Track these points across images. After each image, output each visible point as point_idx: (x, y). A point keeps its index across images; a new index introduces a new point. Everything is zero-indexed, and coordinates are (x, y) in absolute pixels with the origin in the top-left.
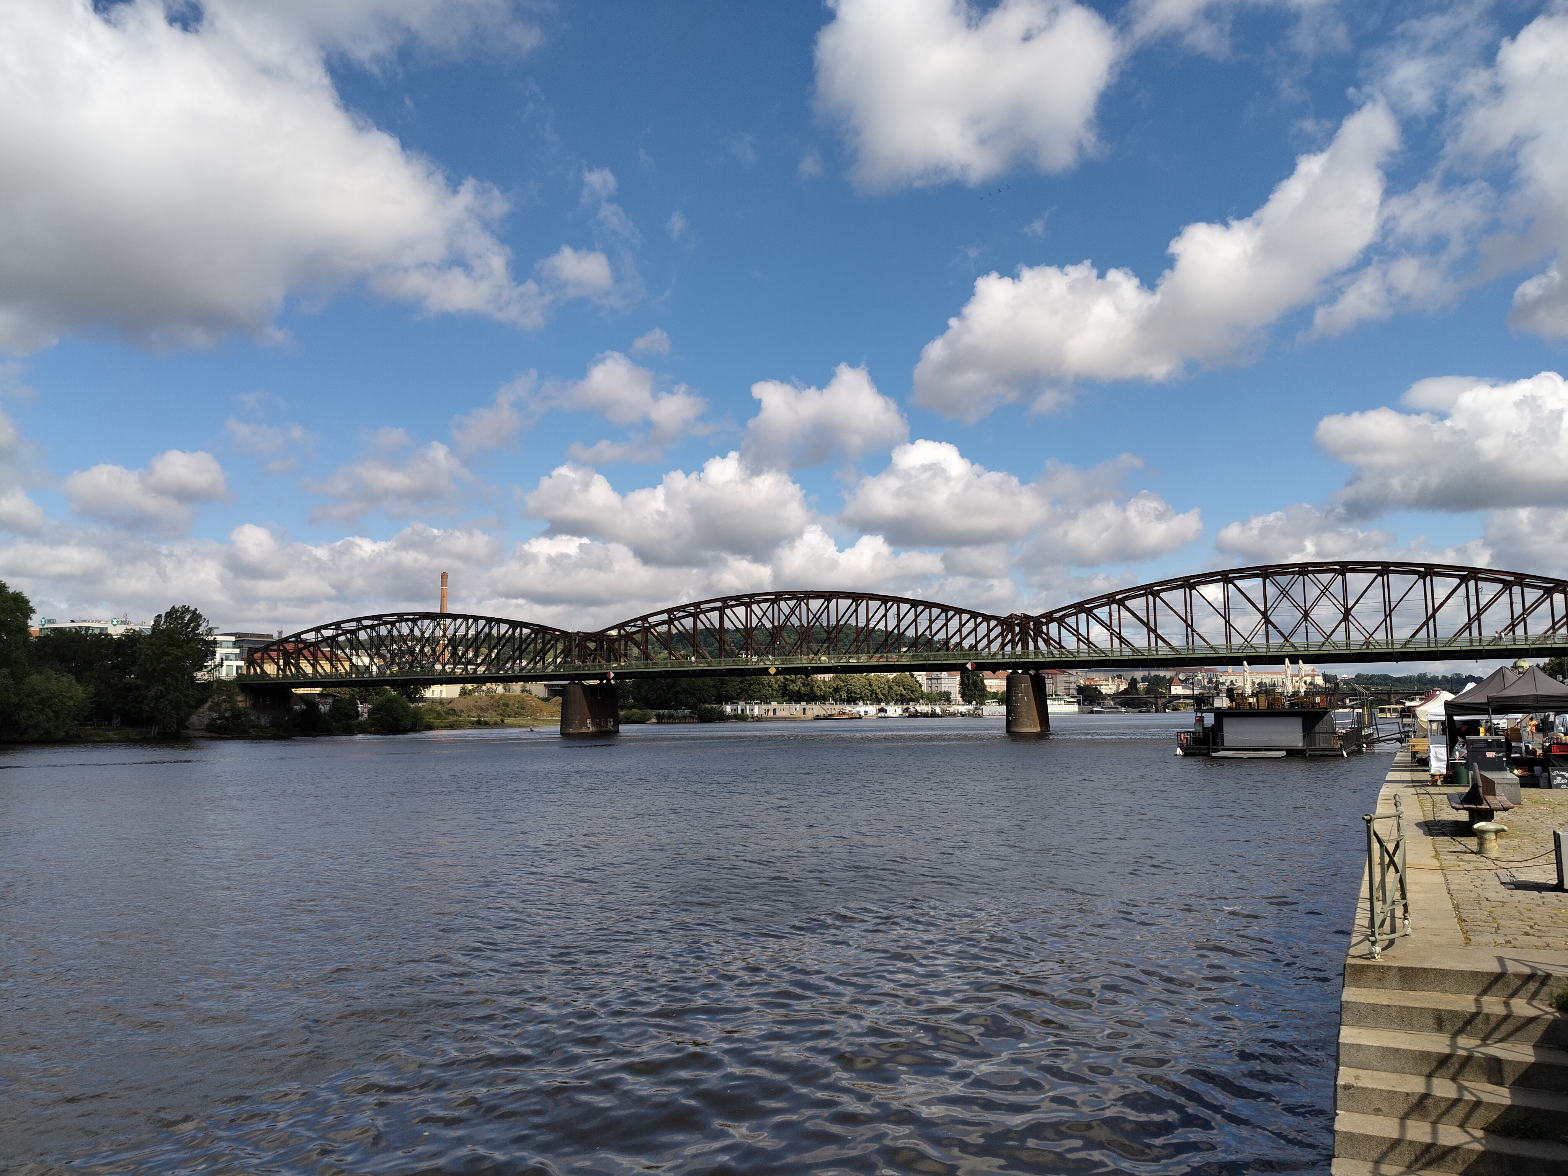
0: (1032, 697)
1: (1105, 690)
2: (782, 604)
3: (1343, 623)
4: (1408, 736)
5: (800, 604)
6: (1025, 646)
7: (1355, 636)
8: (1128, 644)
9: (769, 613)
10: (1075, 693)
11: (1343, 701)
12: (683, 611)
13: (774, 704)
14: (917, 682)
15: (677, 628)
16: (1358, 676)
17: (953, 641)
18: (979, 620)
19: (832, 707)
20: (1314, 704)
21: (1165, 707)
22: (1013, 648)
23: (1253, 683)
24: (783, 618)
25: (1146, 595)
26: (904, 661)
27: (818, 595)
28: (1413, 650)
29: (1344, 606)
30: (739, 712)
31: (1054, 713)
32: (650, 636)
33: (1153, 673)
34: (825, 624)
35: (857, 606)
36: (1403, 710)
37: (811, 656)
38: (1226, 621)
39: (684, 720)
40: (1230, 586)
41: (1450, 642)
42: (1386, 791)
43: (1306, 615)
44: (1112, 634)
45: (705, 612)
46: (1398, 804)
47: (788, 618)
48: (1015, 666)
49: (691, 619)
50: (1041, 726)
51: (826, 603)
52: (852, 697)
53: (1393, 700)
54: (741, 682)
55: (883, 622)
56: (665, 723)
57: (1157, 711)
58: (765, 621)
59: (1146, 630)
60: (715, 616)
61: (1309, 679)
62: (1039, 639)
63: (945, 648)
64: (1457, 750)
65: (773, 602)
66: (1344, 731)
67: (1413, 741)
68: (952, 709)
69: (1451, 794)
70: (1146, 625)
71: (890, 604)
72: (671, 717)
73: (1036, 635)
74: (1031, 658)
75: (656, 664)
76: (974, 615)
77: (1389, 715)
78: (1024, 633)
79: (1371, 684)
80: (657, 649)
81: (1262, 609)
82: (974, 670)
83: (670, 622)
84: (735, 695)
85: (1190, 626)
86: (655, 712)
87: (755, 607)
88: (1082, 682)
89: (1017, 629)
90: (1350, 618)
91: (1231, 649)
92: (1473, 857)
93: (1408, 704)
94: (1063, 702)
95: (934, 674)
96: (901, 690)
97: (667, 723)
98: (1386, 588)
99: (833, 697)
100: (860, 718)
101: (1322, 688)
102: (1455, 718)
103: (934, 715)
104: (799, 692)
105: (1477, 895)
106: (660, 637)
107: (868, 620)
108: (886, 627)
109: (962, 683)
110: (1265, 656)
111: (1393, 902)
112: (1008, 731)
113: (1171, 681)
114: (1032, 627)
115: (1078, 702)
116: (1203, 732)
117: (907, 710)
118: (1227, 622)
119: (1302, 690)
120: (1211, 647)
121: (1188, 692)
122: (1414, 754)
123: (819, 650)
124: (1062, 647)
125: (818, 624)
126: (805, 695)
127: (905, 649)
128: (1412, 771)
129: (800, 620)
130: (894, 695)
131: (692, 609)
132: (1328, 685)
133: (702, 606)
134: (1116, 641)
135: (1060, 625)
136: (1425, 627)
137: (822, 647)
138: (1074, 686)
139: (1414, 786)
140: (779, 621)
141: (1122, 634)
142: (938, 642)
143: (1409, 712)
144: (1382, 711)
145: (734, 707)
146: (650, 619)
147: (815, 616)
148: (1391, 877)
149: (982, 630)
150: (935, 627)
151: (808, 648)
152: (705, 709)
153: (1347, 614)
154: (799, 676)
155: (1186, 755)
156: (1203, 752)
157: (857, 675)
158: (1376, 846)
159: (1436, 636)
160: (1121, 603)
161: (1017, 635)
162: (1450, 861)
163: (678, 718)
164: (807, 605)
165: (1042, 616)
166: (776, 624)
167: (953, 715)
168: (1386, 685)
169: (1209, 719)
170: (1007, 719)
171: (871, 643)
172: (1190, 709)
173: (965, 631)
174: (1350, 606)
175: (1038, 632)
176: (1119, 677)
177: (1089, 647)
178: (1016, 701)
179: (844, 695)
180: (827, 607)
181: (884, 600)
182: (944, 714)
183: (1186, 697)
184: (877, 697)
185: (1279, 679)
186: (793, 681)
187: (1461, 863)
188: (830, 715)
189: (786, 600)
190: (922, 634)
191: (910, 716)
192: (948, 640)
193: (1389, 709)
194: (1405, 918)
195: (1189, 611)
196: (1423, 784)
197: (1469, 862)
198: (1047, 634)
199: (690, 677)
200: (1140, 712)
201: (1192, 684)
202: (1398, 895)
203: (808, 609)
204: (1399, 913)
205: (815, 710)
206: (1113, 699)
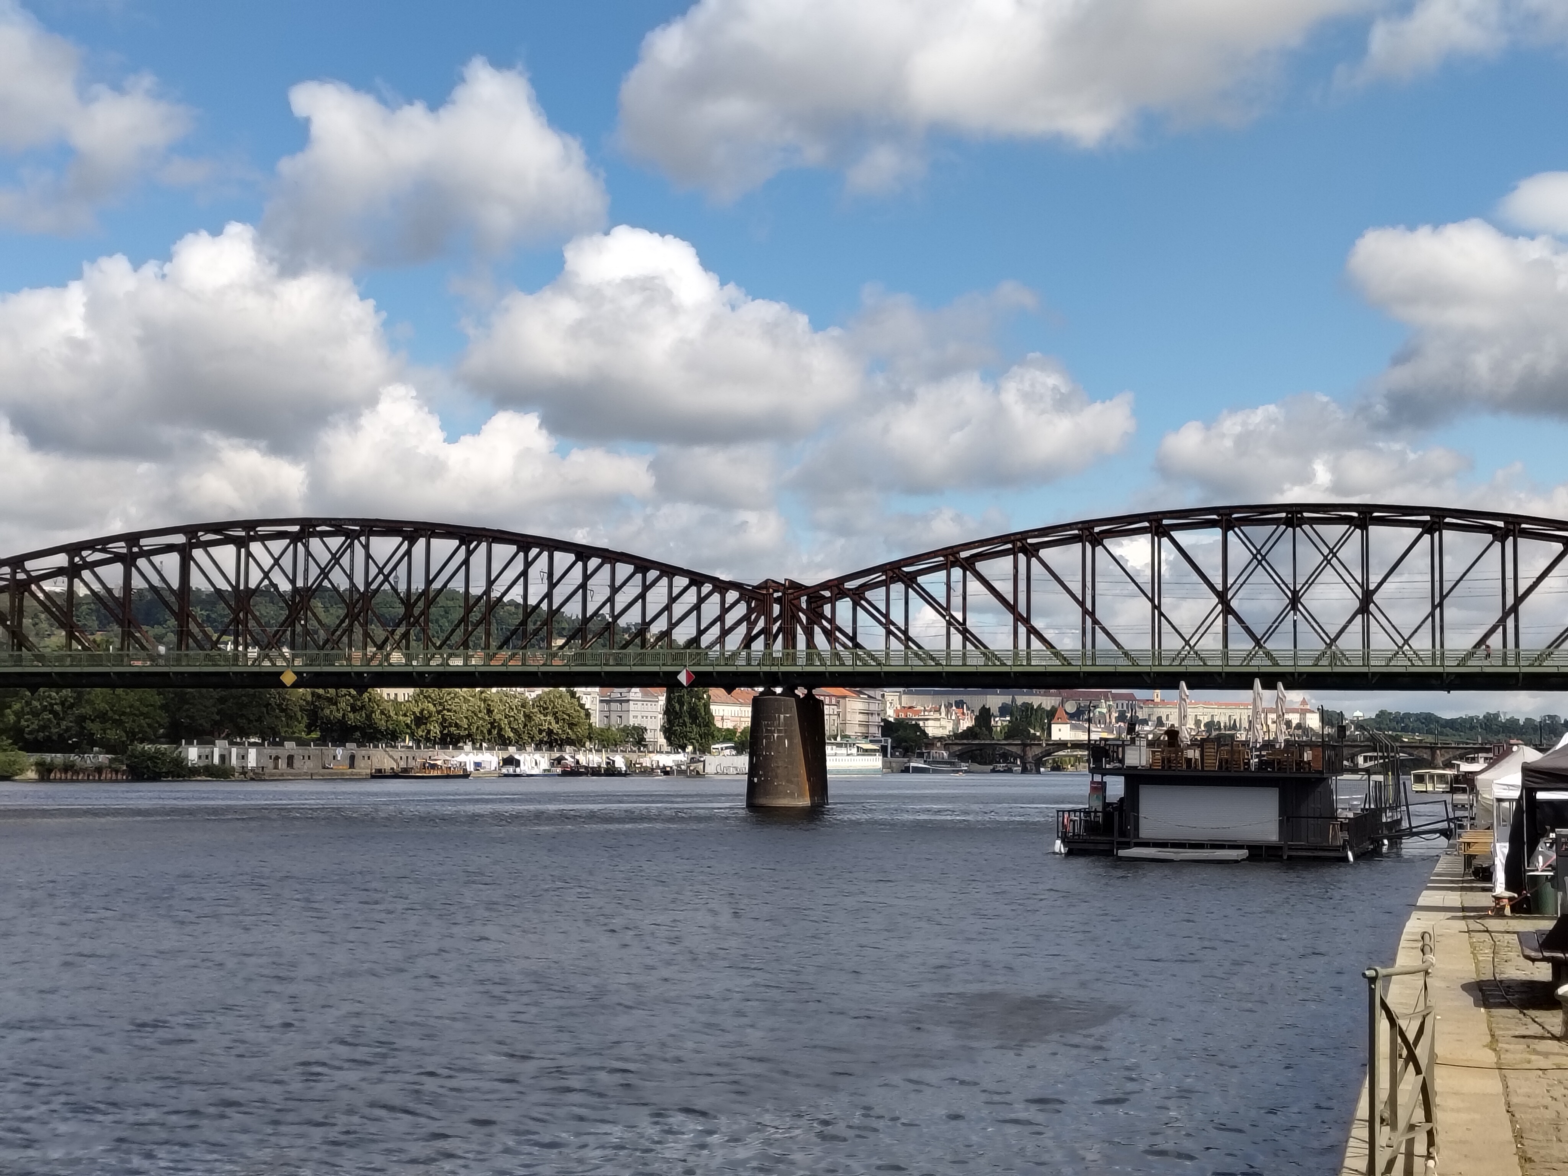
0: (798, 740)
1: (933, 729)
2: (315, 544)
3: (1360, 617)
4: (1461, 827)
5: (351, 545)
6: (790, 641)
7: (1380, 641)
8: (978, 643)
9: (287, 562)
10: (876, 731)
11: (1352, 758)
12: (104, 550)
13: (290, 745)
14: (582, 706)
15: (87, 585)
16: (1382, 714)
17: (656, 629)
18: (707, 588)
19: (410, 754)
20: (1300, 763)
21: (1039, 762)
22: (767, 646)
23: (1198, 722)
24: (314, 572)
25: (1013, 552)
26: (558, 665)
27: (390, 528)
28: (1477, 670)
29: (1362, 586)
30: (216, 760)
31: (838, 772)
32: (28, 601)
33: (1021, 700)
34: (402, 588)
35: (469, 553)
36: (1456, 779)
37: (371, 650)
38: (1154, 607)
39: (97, 774)
40: (1165, 541)
41: (1542, 657)
42: (1414, 925)
43: (1295, 601)
44: (949, 623)
45: (147, 554)
46: (1427, 949)
47: (324, 573)
48: (771, 679)
49: (118, 568)
50: (812, 796)
51: (406, 545)
52: (450, 734)
53: (1440, 761)
54: (222, 700)
55: (518, 590)
56: (55, 781)
57: (1025, 771)
58: (277, 577)
59: (1010, 617)
60: (170, 563)
61: (1295, 719)
62: (817, 630)
63: (638, 641)
64: (1542, 853)
65: (295, 538)
66: (1351, 815)
67: (1467, 836)
68: (647, 760)
69: (1524, 933)
70: (1012, 608)
71: (534, 551)
72: (68, 768)
73: (811, 622)
74: (801, 665)
75: (40, 658)
76: (697, 579)
77: (1430, 788)
78: (789, 617)
79: (1404, 729)
80: (44, 625)
81: (1220, 588)
82: (692, 685)
83: (72, 572)
84: (207, 726)
85: (1089, 613)
86: (34, 758)
87: (256, 548)
88: (891, 714)
89: (776, 609)
90: (1372, 607)
91: (1160, 659)
92: (1553, 1045)
93: (1465, 767)
94: (854, 751)
95: (616, 693)
96: (548, 722)
97: (61, 781)
98: (1437, 555)
99: (412, 736)
100: (466, 775)
101: (1316, 734)
102: (1541, 795)
103: (611, 771)
104: (342, 722)
105: (1554, 1115)
106: (50, 602)
107: (490, 583)
108: (525, 597)
109: (669, 711)
110: (1219, 674)
111: (1412, 1127)
112: (751, 805)
113: (1052, 714)
114: (804, 606)
115: (884, 751)
116: (1104, 811)
117: (559, 761)
118: (1157, 607)
119: (1282, 739)
120: (1126, 654)
121: (1083, 737)
122: (1469, 859)
123: (386, 640)
124: (857, 646)
125: (386, 586)
126: (355, 728)
127: (560, 642)
128: (1462, 889)
129: (350, 577)
130: (535, 731)
131: (120, 547)
132: (1328, 730)
133: (143, 542)
134: (957, 639)
135: (856, 604)
136: (1501, 629)
137: (393, 633)
138: (877, 719)
139: (1464, 918)
140: (306, 579)
141: (969, 624)
142: (627, 629)
143: (1466, 783)
144: (1420, 779)
145: (206, 750)
146: (29, 565)
147: (381, 570)
148: (1410, 1083)
149: (711, 609)
150: (622, 600)
151: (366, 635)
152: (143, 753)
153: (1367, 599)
154: (344, 691)
155: (1071, 853)
156: (1101, 847)
157: (463, 692)
158: (1383, 1026)
159: (1517, 645)
160: (968, 565)
161: (775, 620)
162: (1516, 1052)
163: (83, 770)
164: (366, 547)
165: (825, 585)
166: (300, 583)
167: (648, 772)
168: (1430, 732)
169: (1116, 787)
170: (750, 782)
171: (494, 628)
172: (1084, 768)
173: (679, 609)
174: (1372, 587)
175: (815, 616)
176: (959, 704)
177: (907, 647)
178: (768, 748)
179: (435, 730)
180: (408, 553)
181: (524, 543)
182: (632, 770)
183: (1076, 745)
184: (500, 735)
185: (1242, 716)
186: (332, 701)
187: (1533, 1057)
188: (405, 770)
189: (322, 535)
190: (596, 613)
191: (565, 774)
192: (645, 626)
193: (1432, 777)
194: (1429, 1156)
195: (1089, 584)
196: (1480, 913)
197: (1546, 1055)
198: (832, 621)
199: (113, 686)
200: (994, 771)
201: (1089, 720)
202: (1419, 1115)
203: (368, 556)
204: (1420, 1148)
205: (375, 760)
206: (946, 747)
